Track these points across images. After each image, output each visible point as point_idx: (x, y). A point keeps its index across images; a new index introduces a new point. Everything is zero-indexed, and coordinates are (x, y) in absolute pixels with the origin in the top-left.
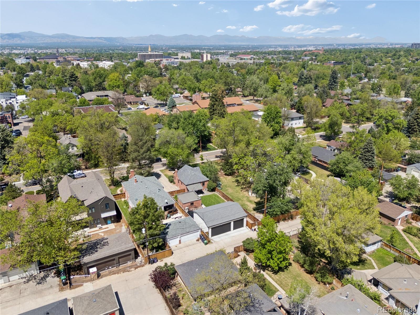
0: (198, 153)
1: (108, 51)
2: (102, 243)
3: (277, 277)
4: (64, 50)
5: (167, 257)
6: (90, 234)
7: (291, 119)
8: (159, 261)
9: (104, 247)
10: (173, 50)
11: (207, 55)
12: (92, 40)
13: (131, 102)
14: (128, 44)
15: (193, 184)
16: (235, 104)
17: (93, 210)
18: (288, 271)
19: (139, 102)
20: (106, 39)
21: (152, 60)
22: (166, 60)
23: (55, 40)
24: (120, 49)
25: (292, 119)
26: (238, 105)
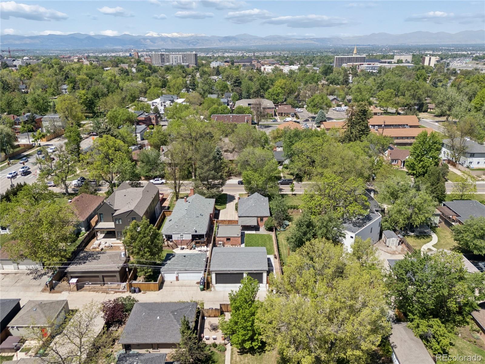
0: (301, 181)
1: (316, 54)
2: (95, 256)
3: (238, 357)
4: (271, 53)
5: (152, 291)
6: (113, 245)
7: (469, 155)
8: (142, 292)
9: (94, 261)
10: (396, 51)
11: (430, 58)
12: (303, 42)
13: (282, 113)
14: (343, 45)
15: (248, 217)
16: (407, 125)
17: (120, 221)
18: (259, 357)
19: (291, 114)
20: (318, 40)
21: (350, 65)
22: (368, 64)
23: (267, 43)
24: (330, 52)
25: (473, 155)
26: (411, 127)
